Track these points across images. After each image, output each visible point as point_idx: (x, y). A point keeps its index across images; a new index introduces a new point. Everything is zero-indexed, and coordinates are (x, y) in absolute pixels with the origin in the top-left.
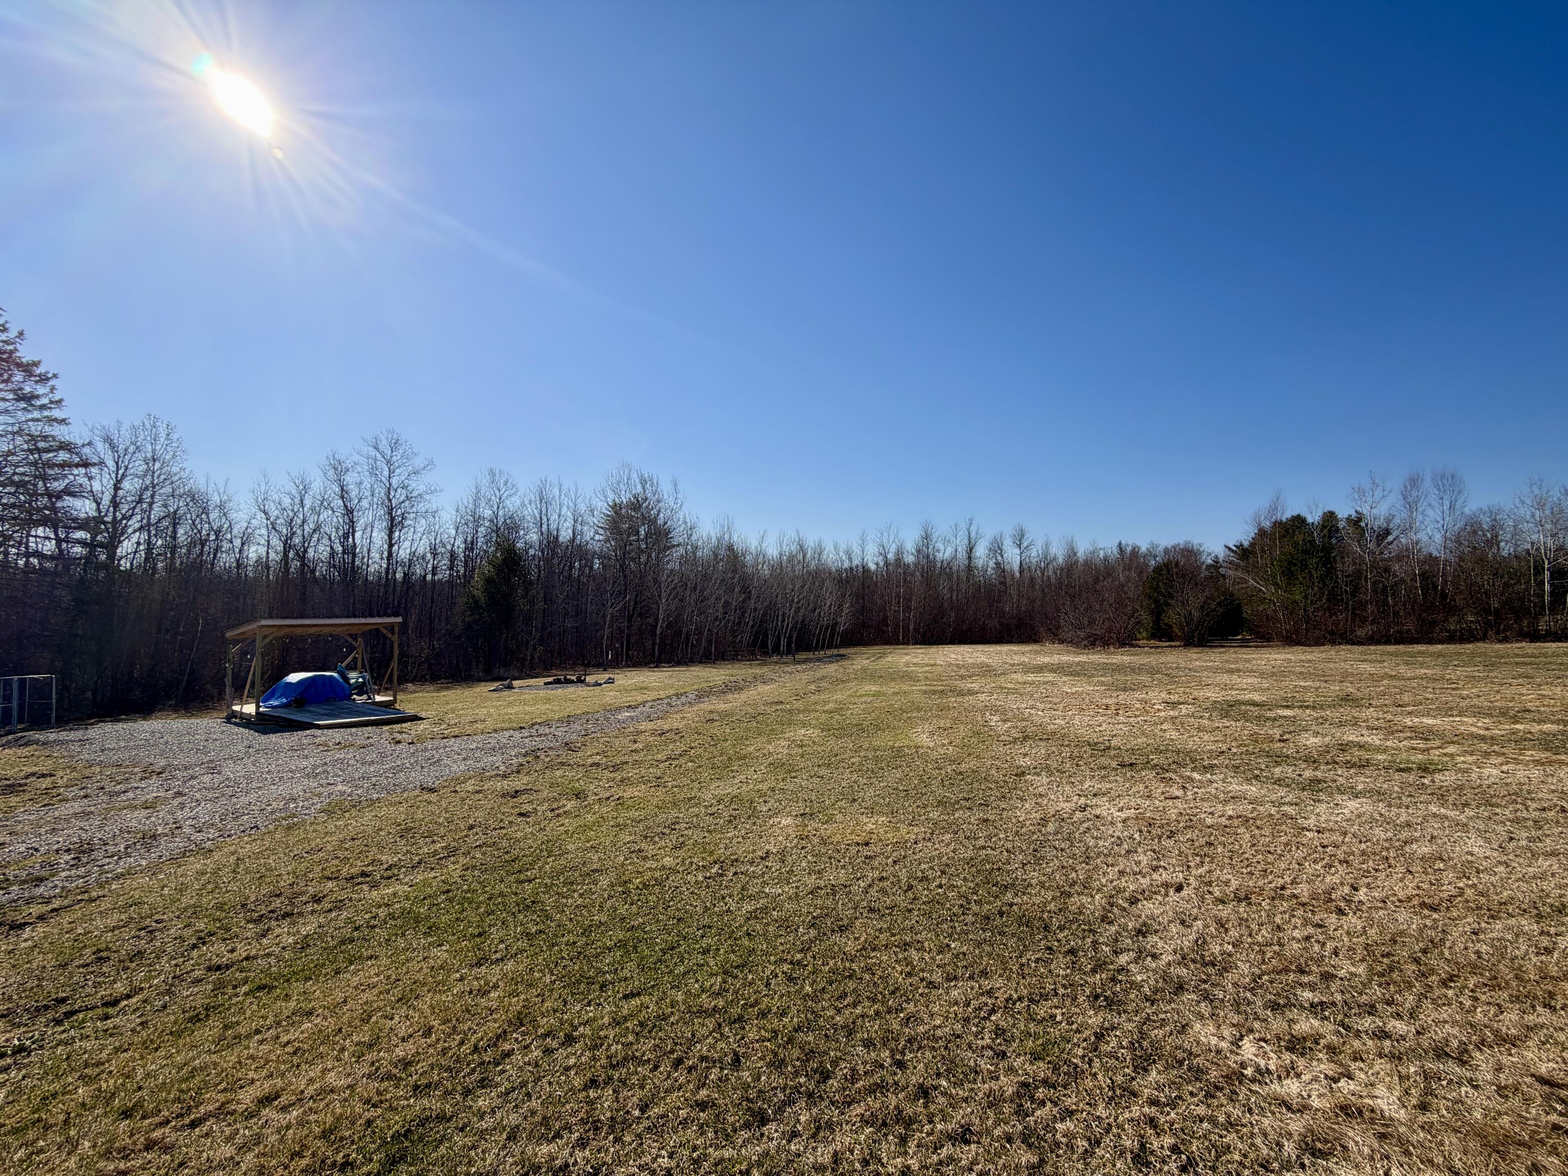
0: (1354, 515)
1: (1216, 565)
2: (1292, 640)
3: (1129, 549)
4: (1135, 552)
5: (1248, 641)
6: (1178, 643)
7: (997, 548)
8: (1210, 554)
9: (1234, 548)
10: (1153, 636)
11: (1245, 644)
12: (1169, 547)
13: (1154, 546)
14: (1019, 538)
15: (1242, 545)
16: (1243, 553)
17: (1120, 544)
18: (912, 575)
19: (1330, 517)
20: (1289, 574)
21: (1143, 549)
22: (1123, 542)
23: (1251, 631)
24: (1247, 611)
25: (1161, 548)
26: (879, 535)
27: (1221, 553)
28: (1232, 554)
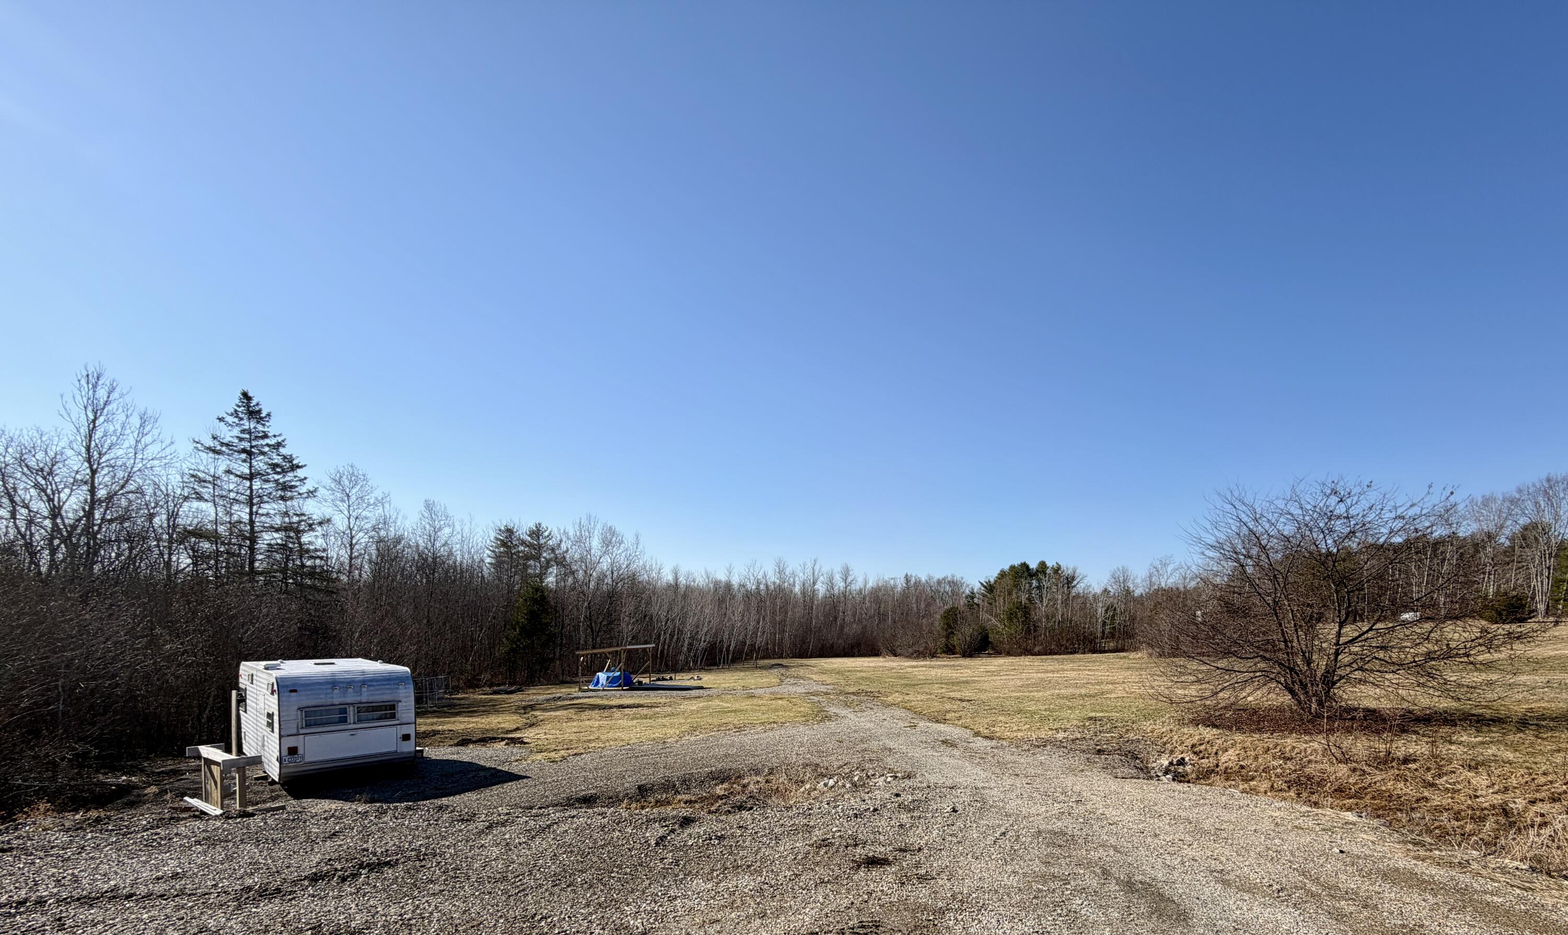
0: (1055, 565)
1: (972, 596)
2: (1009, 654)
3: (913, 580)
4: (918, 583)
5: (991, 654)
6: (958, 655)
7: (831, 583)
8: (968, 586)
9: (985, 584)
10: (944, 652)
11: (990, 655)
12: (941, 578)
13: (930, 578)
14: (846, 573)
15: (989, 582)
16: (990, 588)
17: (907, 575)
18: (765, 602)
19: (1043, 565)
20: (1010, 619)
21: (923, 580)
22: (909, 574)
23: (993, 649)
24: (992, 637)
25: (935, 580)
26: (747, 570)
27: (977, 587)
28: (983, 588)
